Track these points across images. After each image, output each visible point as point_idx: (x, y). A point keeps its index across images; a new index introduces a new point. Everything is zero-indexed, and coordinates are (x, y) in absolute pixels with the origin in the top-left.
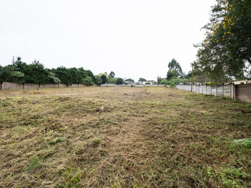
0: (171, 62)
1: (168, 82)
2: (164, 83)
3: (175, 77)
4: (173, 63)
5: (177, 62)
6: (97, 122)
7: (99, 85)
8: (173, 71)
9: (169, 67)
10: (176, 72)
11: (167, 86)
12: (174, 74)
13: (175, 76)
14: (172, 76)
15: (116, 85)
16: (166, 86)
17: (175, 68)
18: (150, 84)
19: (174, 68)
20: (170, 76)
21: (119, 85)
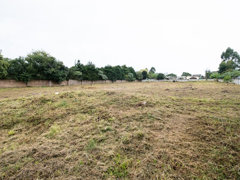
0: (225, 51)
1: (220, 76)
2: (215, 78)
3: (231, 70)
4: (228, 53)
5: (234, 51)
6: (140, 116)
7: (140, 80)
8: (228, 62)
9: (222, 58)
10: (233, 63)
11: (219, 80)
12: (230, 66)
13: (231, 68)
14: (226, 69)
15: (157, 81)
16: (217, 81)
17: (231, 58)
18: (196, 78)
19: (229, 58)
20: (223, 68)
21: (160, 81)
